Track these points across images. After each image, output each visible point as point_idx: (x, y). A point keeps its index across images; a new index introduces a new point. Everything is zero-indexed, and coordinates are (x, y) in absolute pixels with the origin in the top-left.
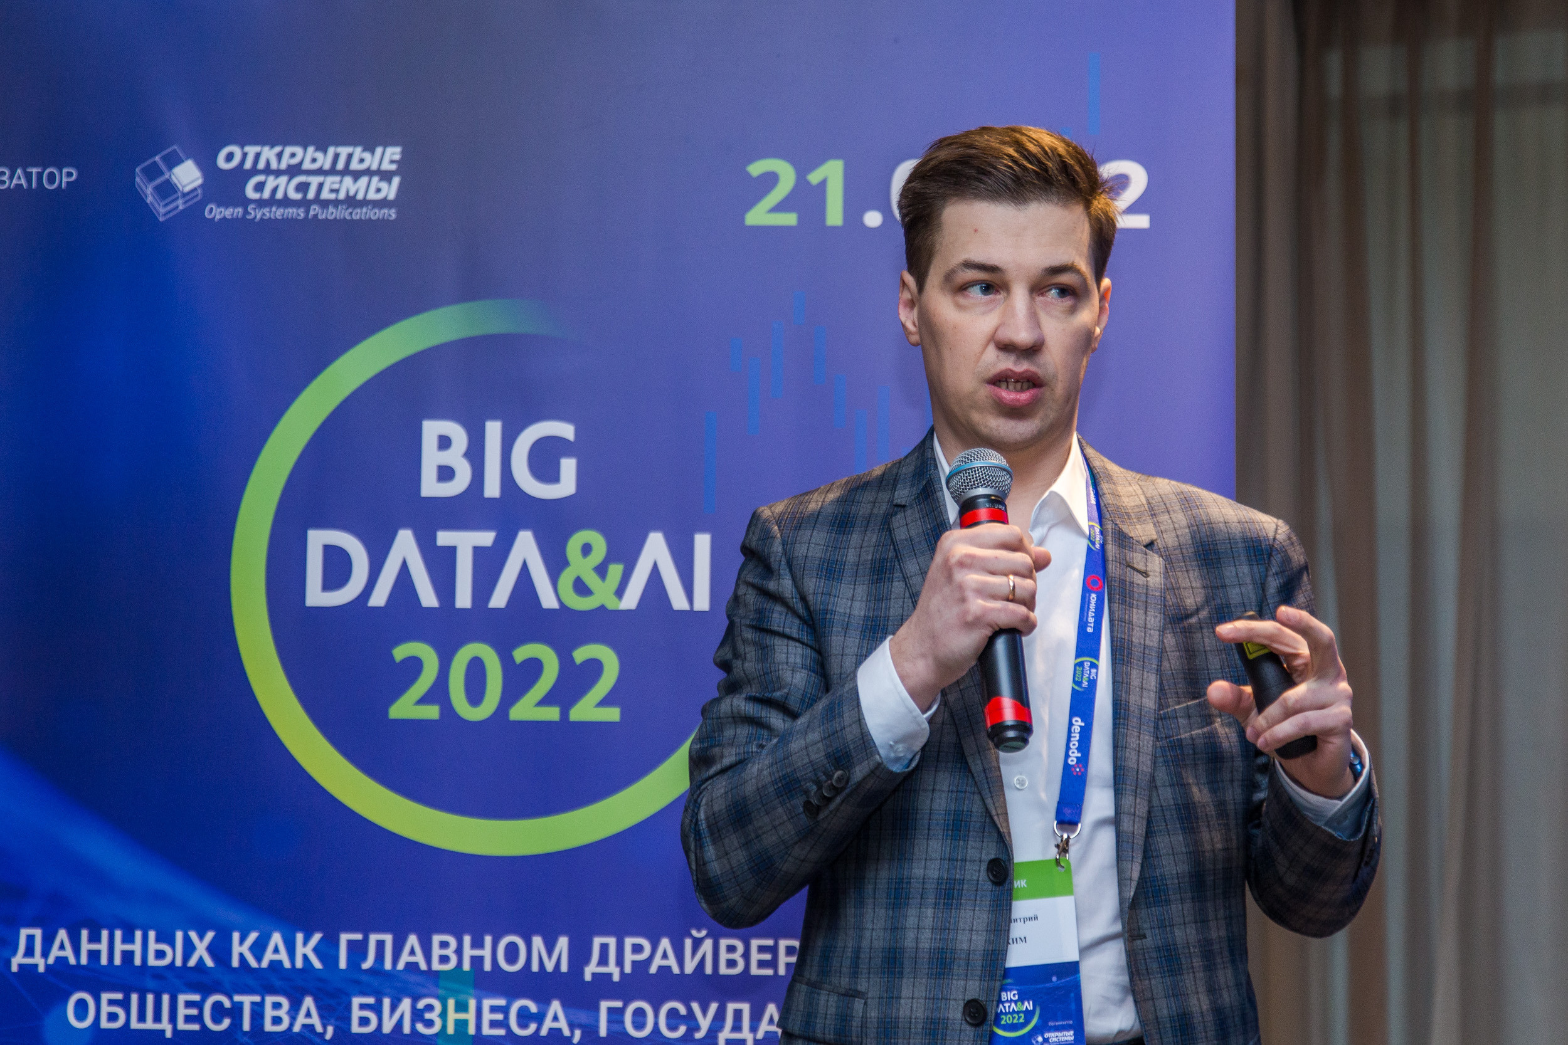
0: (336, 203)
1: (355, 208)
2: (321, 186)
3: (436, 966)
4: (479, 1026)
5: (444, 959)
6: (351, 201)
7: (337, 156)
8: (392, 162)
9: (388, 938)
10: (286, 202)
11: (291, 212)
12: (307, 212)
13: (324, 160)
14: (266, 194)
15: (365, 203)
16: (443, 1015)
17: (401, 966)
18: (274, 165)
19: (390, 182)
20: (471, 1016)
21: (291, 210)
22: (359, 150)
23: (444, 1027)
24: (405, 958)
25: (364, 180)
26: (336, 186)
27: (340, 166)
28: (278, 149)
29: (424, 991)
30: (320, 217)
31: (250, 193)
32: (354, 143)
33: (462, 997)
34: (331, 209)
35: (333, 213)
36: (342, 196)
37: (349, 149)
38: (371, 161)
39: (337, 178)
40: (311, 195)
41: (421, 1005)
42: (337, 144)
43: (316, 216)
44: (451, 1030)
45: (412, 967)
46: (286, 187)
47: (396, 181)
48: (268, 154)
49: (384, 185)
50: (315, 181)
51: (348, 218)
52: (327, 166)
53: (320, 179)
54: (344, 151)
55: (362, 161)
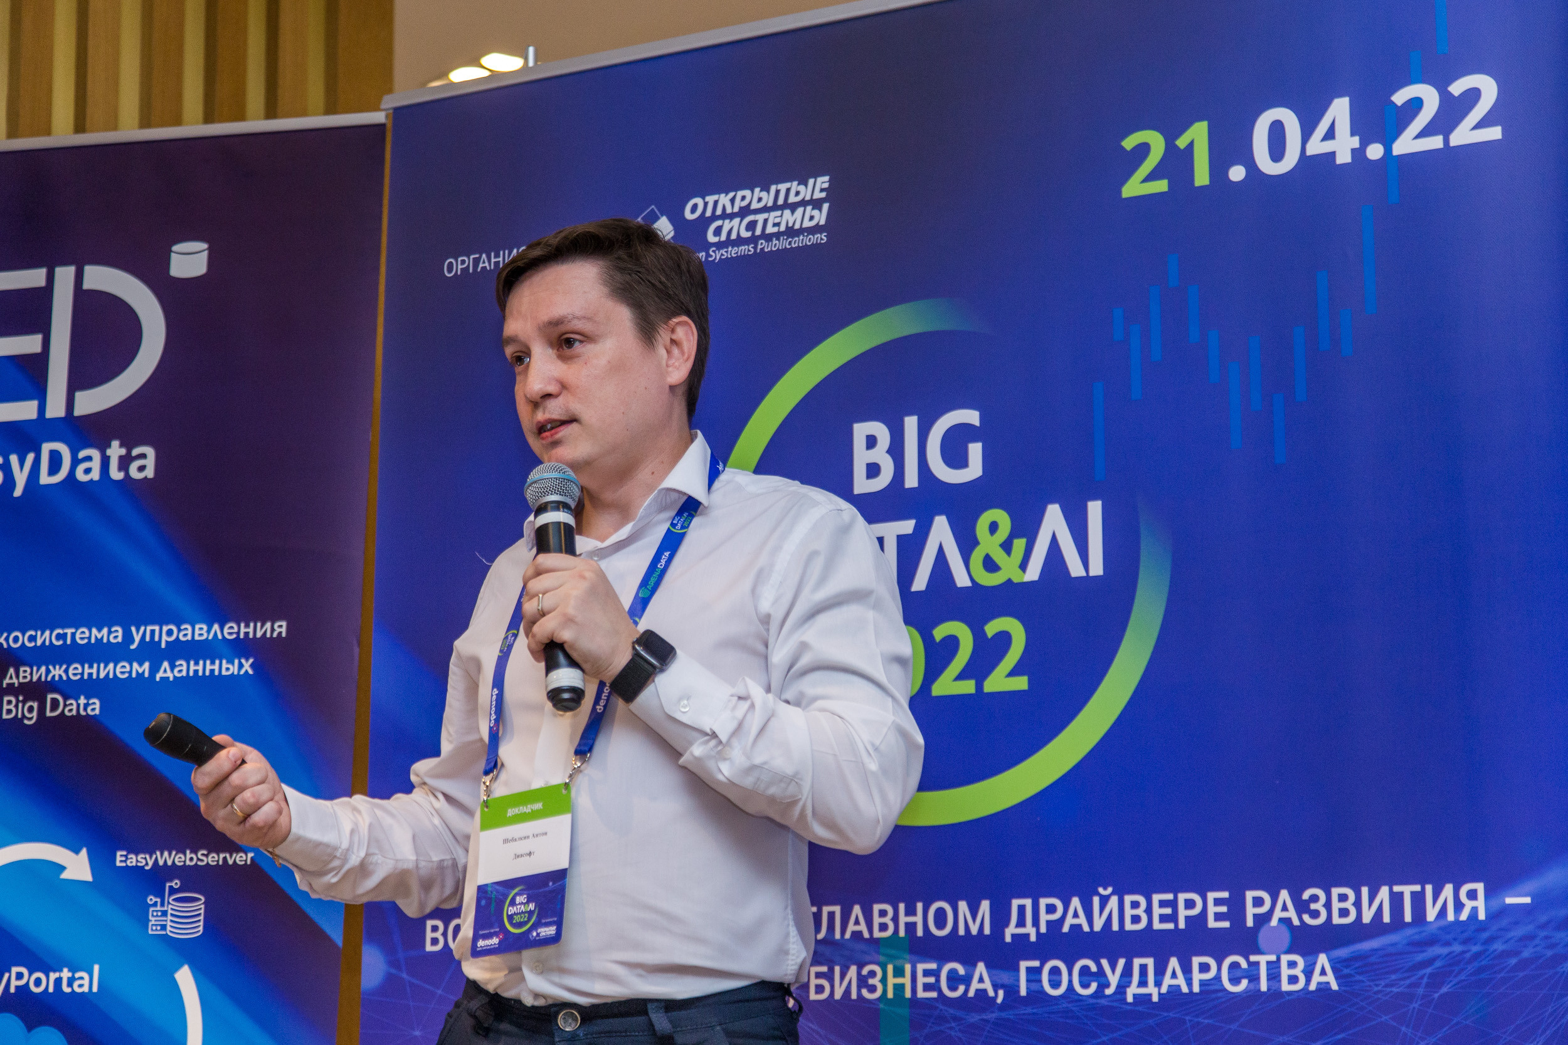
0: (777, 235)
1: (793, 238)
2: (766, 221)
3: (877, 934)
4: (914, 990)
5: (883, 927)
6: (791, 232)
7: (778, 192)
8: (822, 190)
9: (837, 909)
10: (740, 241)
11: (744, 249)
12: (755, 248)
13: (768, 199)
14: (723, 237)
15: (802, 231)
16: (884, 980)
17: (848, 936)
18: (729, 210)
19: (820, 210)
20: (907, 981)
21: (743, 248)
22: (795, 183)
23: (885, 991)
24: (851, 927)
25: (800, 210)
26: (777, 220)
27: (781, 201)
28: (731, 195)
29: (867, 958)
30: (766, 250)
31: (711, 238)
32: (791, 180)
33: (899, 963)
34: (775, 241)
35: (776, 244)
36: (783, 228)
37: (788, 185)
38: (805, 193)
39: (779, 213)
40: (758, 232)
41: (865, 972)
42: (777, 183)
43: (762, 249)
44: (890, 995)
45: (857, 935)
46: (737, 227)
47: (826, 206)
48: (724, 199)
49: (816, 213)
50: (760, 218)
51: (788, 247)
52: (770, 204)
53: (765, 215)
54: (783, 187)
55: (797, 193)
